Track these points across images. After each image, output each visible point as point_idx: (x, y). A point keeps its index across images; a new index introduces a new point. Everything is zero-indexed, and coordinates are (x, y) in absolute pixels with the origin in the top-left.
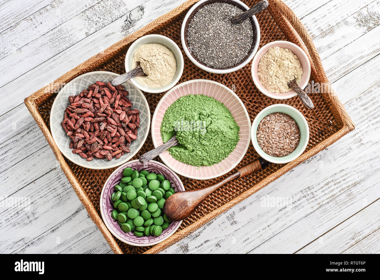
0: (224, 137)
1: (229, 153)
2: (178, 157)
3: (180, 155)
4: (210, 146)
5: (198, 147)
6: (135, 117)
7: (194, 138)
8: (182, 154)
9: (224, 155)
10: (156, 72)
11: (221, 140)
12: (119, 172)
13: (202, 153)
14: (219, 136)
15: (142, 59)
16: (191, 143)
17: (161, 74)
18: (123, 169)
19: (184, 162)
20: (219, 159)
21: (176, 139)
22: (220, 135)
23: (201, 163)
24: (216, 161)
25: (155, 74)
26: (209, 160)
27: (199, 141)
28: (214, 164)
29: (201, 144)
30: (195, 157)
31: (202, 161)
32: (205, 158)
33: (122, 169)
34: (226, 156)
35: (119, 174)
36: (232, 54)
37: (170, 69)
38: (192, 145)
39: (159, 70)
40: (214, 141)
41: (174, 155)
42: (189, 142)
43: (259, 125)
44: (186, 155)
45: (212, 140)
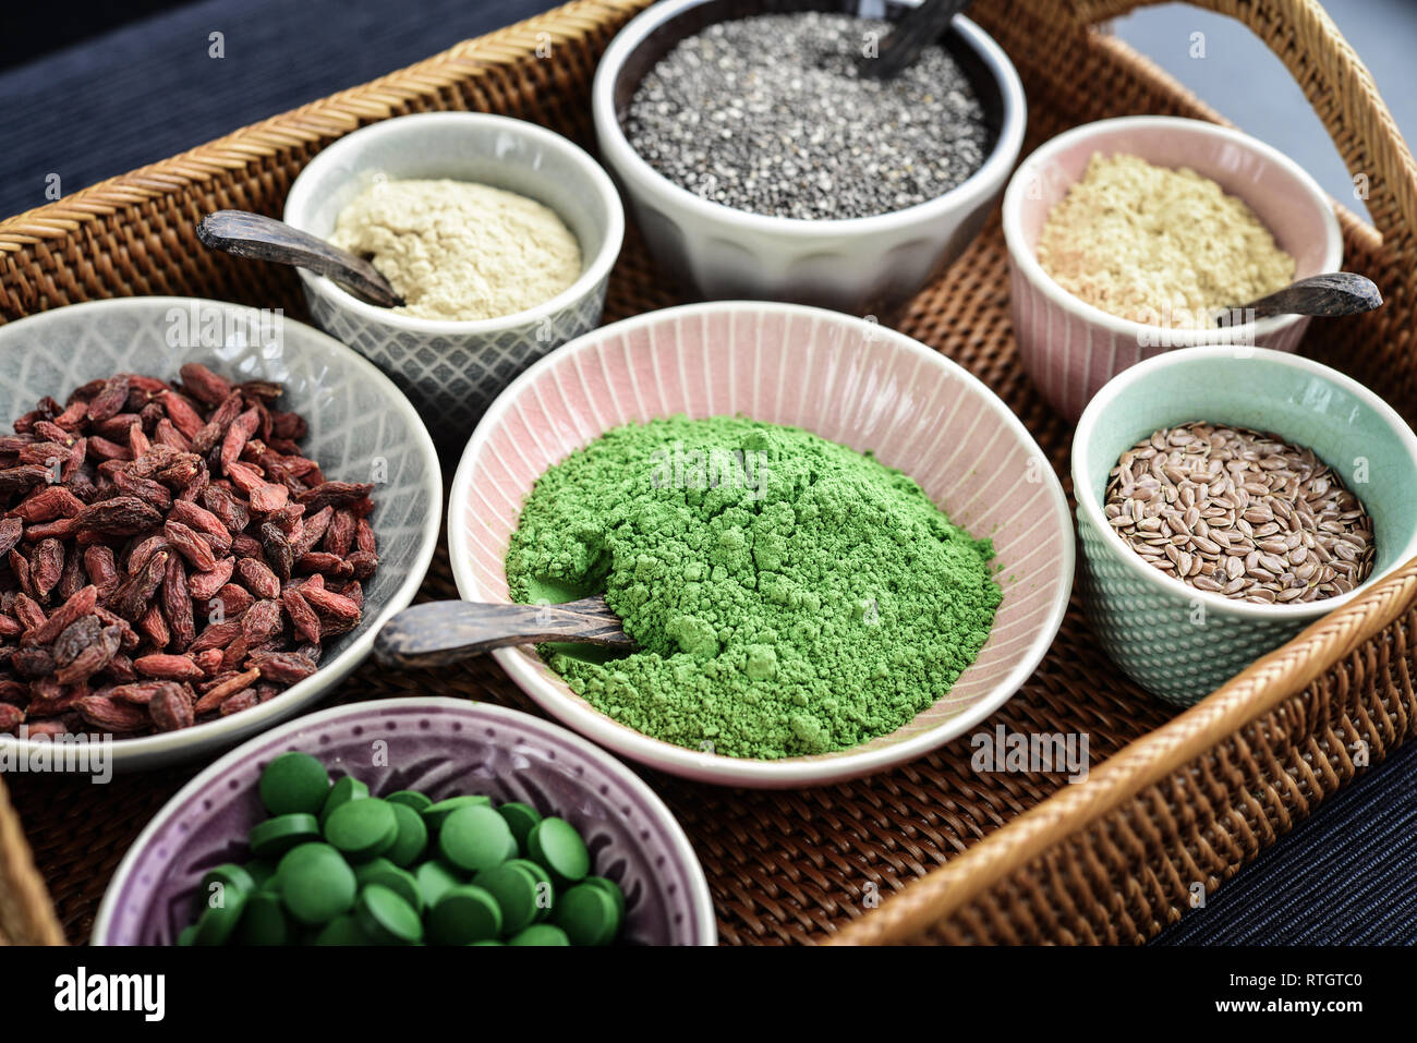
0: (909, 560)
1: (954, 674)
2: (629, 702)
3: (638, 686)
4: (828, 612)
5: (751, 623)
6: (346, 519)
7: (719, 573)
8: (654, 674)
9: (926, 685)
10: (469, 270)
11: (893, 586)
12: (234, 784)
13: (780, 657)
14: (878, 550)
15: (380, 230)
16: (706, 602)
17: (494, 278)
18: (262, 767)
19: (674, 728)
20: (896, 700)
21: (609, 612)
22: (882, 546)
23: (782, 734)
24: (876, 721)
25: (458, 279)
26: (831, 702)
27: (756, 589)
28: (866, 736)
29: (767, 599)
30: (736, 685)
31: (785, 718)
32: (804, 695)
33: (253, 763)
34: (939, 687)
35: (231, 795)
36: (883, 178)
37: (543, 255)
38: (713, 617)
39: (484, 263)
40: (851, 585)
41: (604, 694)
42: (694, 596)
43: (1110, 479)
44: (680, 678)
45: (832, 575)
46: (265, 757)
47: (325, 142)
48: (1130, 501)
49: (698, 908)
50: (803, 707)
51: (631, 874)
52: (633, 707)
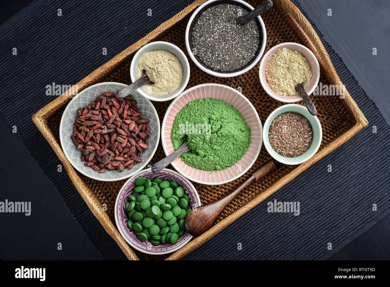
0: (236, 140)
1: (242, 156)
2: (190, 163)
3: (192, 161)
4: (222, 150)
5: (210, 152)
6: (145, 126)
7: (205, 143)
8: (194, 160)
9: (237, 158)
10: (163, 80)
11: (233, 144)
12: (131, 182)
13: (214, 158)
15: (147, 67)
16: (203, 148)
17: (168, 81)
19: (197, 167)
20: (232, 162)
21: (188, 145)
22: (231, 139)
23: (214, 168)
24: (229, 165)
25: (161, 81)
26: (222, 164)
27: (211, 146)
28: (227, 168)
29: (212, 148)
30: (207, 162)
31: (214, 166)
33: (134, 179)
34: (239, 159)
35: (131, 184)
36: (238, 56)
37: (176, 75)
38: (204, 151)
39: (165, 77)
40: (226, 145)
41: (187, 161)
42: (201, 147)
43: (270, 126)
44: (198, 161)
45: (223, 144)
46: (136, 178)
47: (136, 52)
48: (273, 132)
49: (199, 203)
50: (217, 164)
51: (190, 196)
52: (191, 164)
